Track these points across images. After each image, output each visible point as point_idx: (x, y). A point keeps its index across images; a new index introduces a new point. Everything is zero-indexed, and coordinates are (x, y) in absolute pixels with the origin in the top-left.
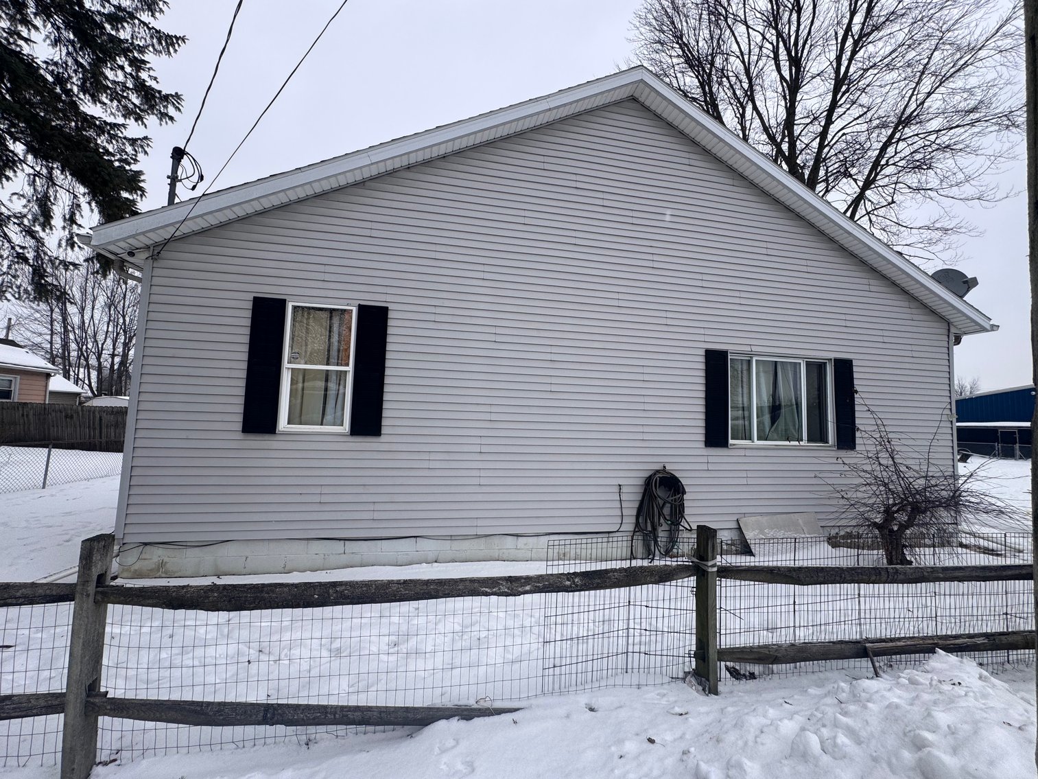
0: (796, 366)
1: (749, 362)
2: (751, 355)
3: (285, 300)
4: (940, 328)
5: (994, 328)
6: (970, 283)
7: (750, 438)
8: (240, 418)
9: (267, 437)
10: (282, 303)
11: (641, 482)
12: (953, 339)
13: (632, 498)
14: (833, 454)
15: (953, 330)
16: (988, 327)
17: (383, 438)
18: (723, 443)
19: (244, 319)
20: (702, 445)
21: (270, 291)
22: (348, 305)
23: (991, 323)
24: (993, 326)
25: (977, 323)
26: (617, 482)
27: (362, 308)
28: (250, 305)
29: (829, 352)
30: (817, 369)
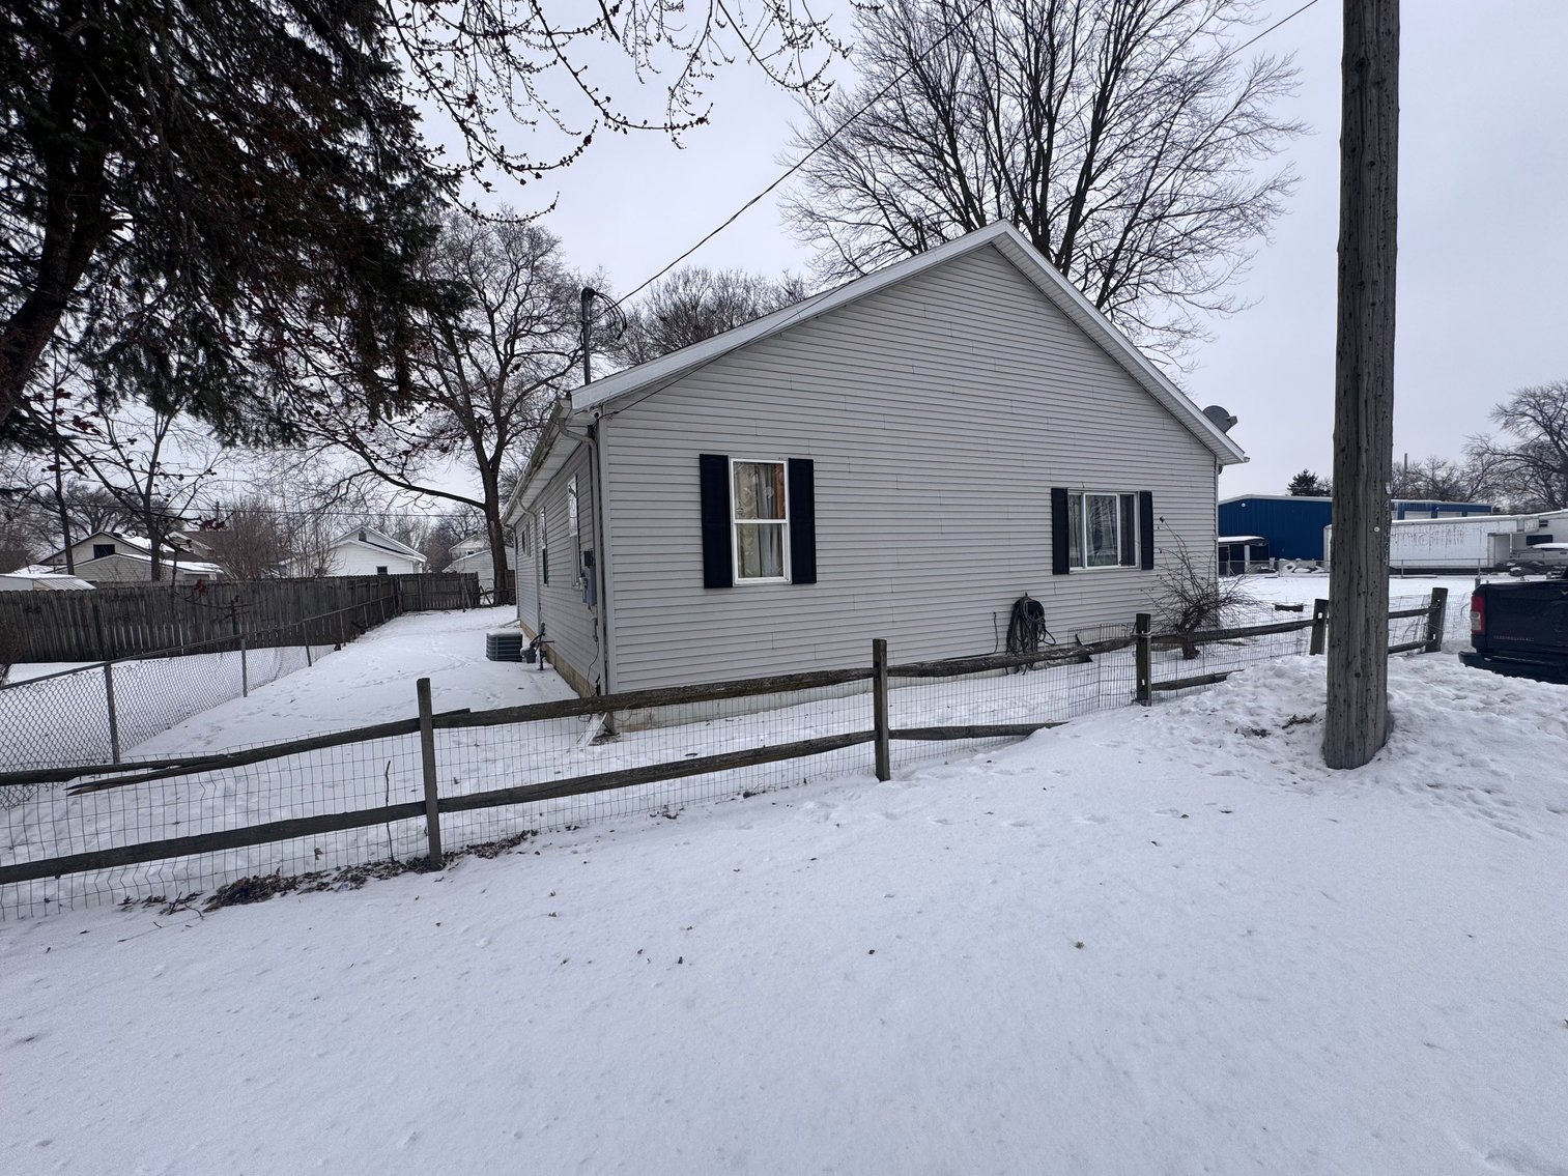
0: (1112, 500)
1: (1080, 497)
2: (1082, 491)
3: (727, 457)
4: (1208, 460)
5: (1247, 459)
6: (1233, 421)
7: (1082, 565)
8: (701, 575)
9: (724, 591)
10: (724, 460)
11: (1009, 609)
12: (1217, 468)
13: (1004, 622)
14: (1137, 574)
15: (1218, 462)
16: (1242, 459)
17: (817, 586)
18: (1066, 571)
19: (692, 477)
20: (1051, 573)
21: (714, 448)
22: (780, 459)
23: (1245, 455)
24: (1245, 458)
25: (1235, 456)
26: (991, 610)
27: (791, 462)
28: (697, 463)
29: (1135, 486)
30: (1127, 500)
